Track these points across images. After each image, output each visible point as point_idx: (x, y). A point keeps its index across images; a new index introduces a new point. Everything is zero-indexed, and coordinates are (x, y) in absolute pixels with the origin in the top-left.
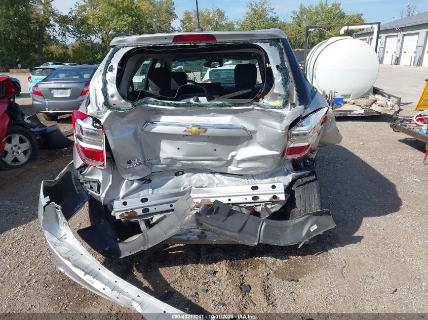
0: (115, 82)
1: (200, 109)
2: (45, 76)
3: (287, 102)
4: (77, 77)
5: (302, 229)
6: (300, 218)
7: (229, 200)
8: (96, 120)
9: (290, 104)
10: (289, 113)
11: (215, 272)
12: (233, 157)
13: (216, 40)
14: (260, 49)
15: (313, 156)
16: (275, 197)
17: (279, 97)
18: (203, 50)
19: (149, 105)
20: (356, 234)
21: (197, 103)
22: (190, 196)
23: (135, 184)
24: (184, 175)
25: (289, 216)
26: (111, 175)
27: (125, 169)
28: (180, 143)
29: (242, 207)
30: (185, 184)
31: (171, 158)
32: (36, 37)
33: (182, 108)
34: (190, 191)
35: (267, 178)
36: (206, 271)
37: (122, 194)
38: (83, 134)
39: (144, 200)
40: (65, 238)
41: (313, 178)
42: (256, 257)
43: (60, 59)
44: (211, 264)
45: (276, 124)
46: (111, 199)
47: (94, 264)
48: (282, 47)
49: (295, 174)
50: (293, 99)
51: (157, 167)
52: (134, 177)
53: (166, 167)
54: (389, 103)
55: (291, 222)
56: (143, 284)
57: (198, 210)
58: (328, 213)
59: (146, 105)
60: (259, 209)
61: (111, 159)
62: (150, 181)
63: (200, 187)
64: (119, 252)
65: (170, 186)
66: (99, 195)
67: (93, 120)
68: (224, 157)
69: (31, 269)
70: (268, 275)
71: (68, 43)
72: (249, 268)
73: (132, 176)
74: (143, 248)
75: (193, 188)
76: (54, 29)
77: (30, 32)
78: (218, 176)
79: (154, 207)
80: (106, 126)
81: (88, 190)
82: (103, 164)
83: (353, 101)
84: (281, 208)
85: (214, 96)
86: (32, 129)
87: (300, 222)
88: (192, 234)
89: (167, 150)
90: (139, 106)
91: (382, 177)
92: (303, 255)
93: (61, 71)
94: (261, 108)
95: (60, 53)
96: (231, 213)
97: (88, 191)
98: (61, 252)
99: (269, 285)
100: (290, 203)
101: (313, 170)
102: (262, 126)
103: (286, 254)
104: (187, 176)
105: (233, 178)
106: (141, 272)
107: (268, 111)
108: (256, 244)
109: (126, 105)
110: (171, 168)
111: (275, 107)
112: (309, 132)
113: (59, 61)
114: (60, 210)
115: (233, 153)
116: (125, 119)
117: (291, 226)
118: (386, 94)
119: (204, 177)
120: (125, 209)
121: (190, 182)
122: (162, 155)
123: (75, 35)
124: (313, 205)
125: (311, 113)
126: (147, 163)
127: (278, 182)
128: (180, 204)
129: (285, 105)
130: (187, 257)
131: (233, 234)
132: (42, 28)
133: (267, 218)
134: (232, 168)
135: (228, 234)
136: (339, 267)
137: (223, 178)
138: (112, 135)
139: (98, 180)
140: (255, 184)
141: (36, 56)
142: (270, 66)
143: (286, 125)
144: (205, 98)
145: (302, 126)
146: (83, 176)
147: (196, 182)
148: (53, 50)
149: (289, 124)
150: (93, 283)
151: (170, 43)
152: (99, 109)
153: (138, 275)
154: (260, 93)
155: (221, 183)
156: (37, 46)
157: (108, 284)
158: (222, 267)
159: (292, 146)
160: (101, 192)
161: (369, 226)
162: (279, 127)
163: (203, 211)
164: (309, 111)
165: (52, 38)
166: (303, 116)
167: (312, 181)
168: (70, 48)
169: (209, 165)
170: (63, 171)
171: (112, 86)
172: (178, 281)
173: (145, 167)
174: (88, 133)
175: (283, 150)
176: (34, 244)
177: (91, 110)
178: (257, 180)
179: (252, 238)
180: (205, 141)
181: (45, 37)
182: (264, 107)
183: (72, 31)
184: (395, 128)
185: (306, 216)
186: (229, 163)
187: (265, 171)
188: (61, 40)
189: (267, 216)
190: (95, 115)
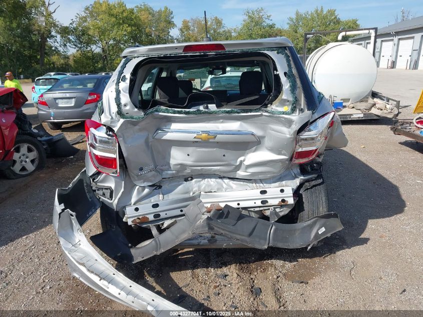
0: (128, 91)
1: (209, 116)
2: (50, 87)
3: (295, 107)
4: (81, 87)
5: (311, 232)
6: (308, 221)
7: (239, 204)
8: (110, 129)
9: (298, 110)
10: (297, 119)
11: (226, 276)
12: (241, 162)
13: (224, 49)
14: (267, 57)
15: (320, 160)
16: (283, 201)
17: (288, 103)
18: (213, 59)
19: (160, 114)
20: (362, 236)
21: (206, 110)
22: (201, 201)
23: (147, 191)
24: (194, 181)
25: (297, 219)
26: (123, 182)
27: (138, 176)
28: (190, 150)
29: (251, 211)
30: (194, 190)
31: (181, 165)
32: (37, 47)
33: (192, 116)
34: (199, 195)
35: (275, 182)
36: (216, 274)
37: (133, 200)
38: (96, 142)
39: (156, 206)
40: (80, 244)
41: (320, 181)
42: (265, 260)
43: (61, 69)
44: (221, 267)
45: (285, 129)
46: (123, 205)
47: (108, 269)
48: (289, 54)
49: (302, 177)
50: (301, 105)
51: (167, 173)
52: (145, 183)
53: (176, 173)
54: (388, 106)
55: (299, 225)
56: (155, 289)
57: (209, 215)
58: (335, 216)
59: (156, 113)
60: (267, 213)
61: (124, 166)
62: (160, 187)
63: (209, 192)
64: (131, 258)
65: (179, 191)
66: (112, 201)
67: (107, 129)
68: (232, 163)
69: (44, 275)
70: (278, 277)
71: (69, 54)
72: (259, 271)
73: (144, 182)
74: (155, 253)
75: (202, 193)
76: (56, 40)
77: (32, 44)
78: (226, 181)
79: (166, 212)
80: (119, 134)
81: (100, 196)
82: (116, 171)
83: (352, 105)
84: (289, 212)
85: (222, 103)
86: (39, 138)
87: (308, 226)
88: (203, 238)
89: (177, 157)
90: (151, 115)
91: (384, 179)
92: (311, 257)
93: (65, 81)
94: (270, 114)
95: (61, 63)
96: (241, 217)
97: (100, 198)
98: (76, 257)
99: (279, 288)
100: (298, 206)
101: (320, 174)
102: (271, 131)
103: (294, 257)
104: (196, 182)
105: (242, 183)
106: (152, 277)
107: (276, 117)
108: (266, 247)
109: (138, 113)
110: (180, 174)
111: (284, 113)
112: (317, 137)
113: (61, 72)
114: (74, 217)
115: (242, 158)
116: (137, 127)
117: (299, 230)
118: (385, 97)
119: (212, 182)
120: (137, 214)
121: (199, 187)
122: (173, 162)
123: (76, 46)
124: (321, 208)
125: (319, 118)
126: (158, 170)
127: (286, 186)
128: (191, 210)
129: (293, 110)
130: (197, 262)
131: (243, 237)
132: (44, 40)
133: (276, 222)
134: (241, 173)
135: (239, 238)
136: (347, 269)
137: (231, 183)
138: (125, 142)
139: (111, 187)
140: (263, 188)
141: (38, 67)
142: (278, 73)
143: (295, 130)
144: (214, 105)
145: (310, 131)
146: (96, 183)
147: (205, 187)
148: (54, 61)
149: (298, 129)
150: (108, 288)
151: (180, 52)
152: (112, 118)
153: (150, 280)
154: (268, 100)
155: (230, 188)
156: (39, 57)
157: (123, 288)
158: (232, 271)
159: (300, 150)
160: (113, 199)
161: (374, 227)
162: (287, 132)
163: (214, 215)
164: (316, 116)
165: (53, 48)
166: (310, 121)
167: (319, 184)
168: (71, 58)
169: (218, 170)
170: (76, 179)
171: (124, 96)
172: (190, 285)
173: (156, 174)
174: (101, 142)
175: (292, 154)
176: (46, 251)
177: (104, 119)
178: (265, 185)
179: (262, 241)
180: (214, 147)
181: (47, 48)
182: (272, 113)
183: (73, 42)
184: (395, 131)
185: (314, 219)
186: (238, 168)
187: (272, 175)
188: (62, 51)
189: (276, 220)
190: (109, 124)
